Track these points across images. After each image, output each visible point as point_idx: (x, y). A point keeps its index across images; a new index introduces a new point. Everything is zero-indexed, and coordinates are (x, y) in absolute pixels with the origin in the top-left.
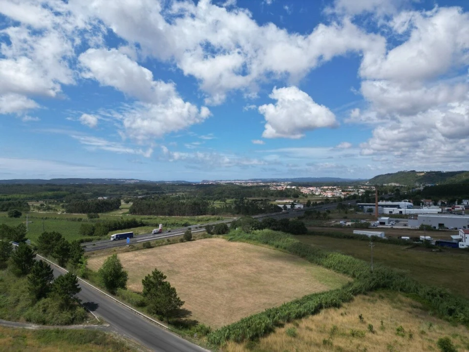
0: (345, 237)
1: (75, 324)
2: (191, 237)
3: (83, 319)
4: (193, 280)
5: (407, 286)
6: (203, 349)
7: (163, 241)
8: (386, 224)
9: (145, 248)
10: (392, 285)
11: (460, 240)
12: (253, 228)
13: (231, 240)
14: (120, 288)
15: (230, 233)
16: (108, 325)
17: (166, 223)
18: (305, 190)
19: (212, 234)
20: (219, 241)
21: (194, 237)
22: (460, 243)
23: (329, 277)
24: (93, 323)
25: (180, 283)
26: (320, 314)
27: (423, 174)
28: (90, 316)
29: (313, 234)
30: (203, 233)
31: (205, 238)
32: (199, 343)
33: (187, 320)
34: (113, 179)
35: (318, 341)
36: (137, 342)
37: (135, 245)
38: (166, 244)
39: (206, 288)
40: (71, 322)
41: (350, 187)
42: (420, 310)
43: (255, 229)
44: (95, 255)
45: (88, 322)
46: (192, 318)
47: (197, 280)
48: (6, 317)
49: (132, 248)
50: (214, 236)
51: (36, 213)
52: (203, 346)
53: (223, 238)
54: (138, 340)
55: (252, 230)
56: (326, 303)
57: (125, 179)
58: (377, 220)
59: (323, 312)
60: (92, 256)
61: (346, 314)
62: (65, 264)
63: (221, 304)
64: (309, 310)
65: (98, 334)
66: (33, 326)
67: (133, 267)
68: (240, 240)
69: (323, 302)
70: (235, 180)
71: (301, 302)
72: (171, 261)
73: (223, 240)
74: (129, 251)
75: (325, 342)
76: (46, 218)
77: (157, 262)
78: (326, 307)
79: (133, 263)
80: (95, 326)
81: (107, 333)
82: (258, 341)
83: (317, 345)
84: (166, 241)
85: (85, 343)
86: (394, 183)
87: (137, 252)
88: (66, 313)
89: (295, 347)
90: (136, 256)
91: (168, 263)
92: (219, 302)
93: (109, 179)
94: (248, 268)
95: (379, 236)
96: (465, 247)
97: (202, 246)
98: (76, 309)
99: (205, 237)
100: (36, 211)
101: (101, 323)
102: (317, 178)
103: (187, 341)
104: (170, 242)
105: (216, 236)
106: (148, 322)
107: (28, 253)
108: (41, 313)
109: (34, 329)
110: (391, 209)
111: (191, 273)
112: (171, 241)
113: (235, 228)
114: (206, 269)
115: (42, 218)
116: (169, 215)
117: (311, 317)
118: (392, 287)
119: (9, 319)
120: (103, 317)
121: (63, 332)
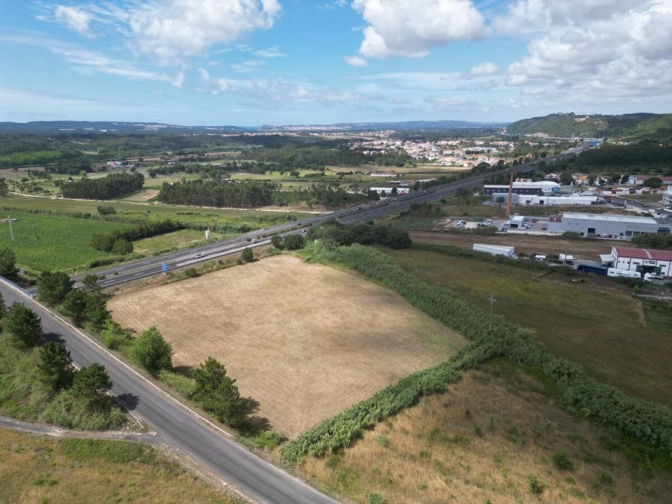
0: (461, 255)
1: (112, 430)
2: (253, 257)
3: (121, 423)
4: (258, 341)
5: (531, 357)
6: (276, 468)
7: (214, 264)
8: (519, 227)
9: (189, 277)
10: (511, 354)
11: (610, 265)
12: (338, 244)
13: (308, 261)
14: (163, 371)
15: (306, 248)
16: (155, 434)
17: (215, 226)
18: (413, 149)
19: (282, 248)
20: (290, 260)
21: (256, 254)
22: (610, 269)
23: (435, 334)
24: (135, 429)
25: (242, 348)
26: (420, 404)
27: (584, 119)
28: (129, 418)
29: (419, 247)
30: (268, 247)
31: (271, 256)
32: (270, 458)
33: (254, 417)
34: (125, 123)
35: (414, 453)
36: (195, 460)
37: (175, 272)
38: (218, 269)
39: (276, 358)
40: (106, 427)
41: (478, 143)
42: (541, 396)
43: (341, 244)
44: (120, 292)
45: (128, 428)
46: (260, 414)
47: (264, 342)
48: (18, 414)
49: (171, 278)
50: (284, 251)
51: (18, 196)
52: (276, 465)
53: (297, 256)
54: (195, 457)
55: (337, 245)
56: (428, 390)
57: (144, 123)
58: (508, 218)
59: (423, 400)
60: (116, 293)
61: (450, 405)
62: (83, 324)
63: (296, 388)
64: (406, 402)
65: (144, 448)
66: (57, 430)
67: (176, 317)
68: (320, 262)
69: (424, 388)
70: (311, 126)
71: (397, 389)
72: (227, 305)
73: (298, 260)
74: (166, 284)
75: (422, 454)
76: (36, 212)
77: (208, 307)
78: (426, 395)
79: (175, 308)
80: (138, 434)
81: (155, 447)
82: (343, 454)
83: (413, 458)
84: (218, 264)
85: (129, 461)
86: (542, 132)
87: (178, 286)
88: (98, 416)
89: (386, 463)
90: (177, 295)
91: (224, 308)
92: (294, 383)
93: (118, 123)
94: (332, 317)
95: (506, 254)
96: (615, 275)
97: (268, 273)
98: (110, 411)
99: (271, 253)
100: (18, 193)
101: (145, 430)
102: (433, 123)
103: (256, 457)
104: (223, 265)
105: (287, 252)
106: (205, 426)
107: (29, 320)
108: (64, 413)
109: (59, 436)
110: (529, 197)
111: (255, 327)
112: (224, 262)
113: (313, 240)
114: (274, 320)
115: (31, 211)
116: (218, 205)
117: (407, 411)
118: (511, 357)
119: (23, 419)
120: (147, 421)
121: (99, 443)
